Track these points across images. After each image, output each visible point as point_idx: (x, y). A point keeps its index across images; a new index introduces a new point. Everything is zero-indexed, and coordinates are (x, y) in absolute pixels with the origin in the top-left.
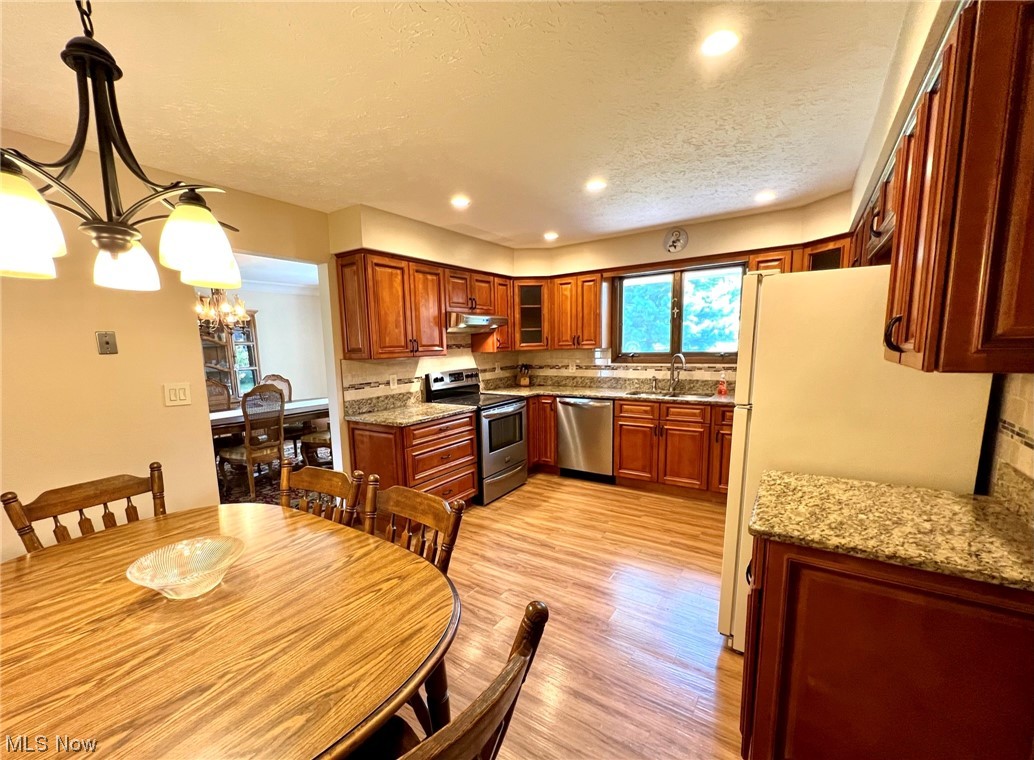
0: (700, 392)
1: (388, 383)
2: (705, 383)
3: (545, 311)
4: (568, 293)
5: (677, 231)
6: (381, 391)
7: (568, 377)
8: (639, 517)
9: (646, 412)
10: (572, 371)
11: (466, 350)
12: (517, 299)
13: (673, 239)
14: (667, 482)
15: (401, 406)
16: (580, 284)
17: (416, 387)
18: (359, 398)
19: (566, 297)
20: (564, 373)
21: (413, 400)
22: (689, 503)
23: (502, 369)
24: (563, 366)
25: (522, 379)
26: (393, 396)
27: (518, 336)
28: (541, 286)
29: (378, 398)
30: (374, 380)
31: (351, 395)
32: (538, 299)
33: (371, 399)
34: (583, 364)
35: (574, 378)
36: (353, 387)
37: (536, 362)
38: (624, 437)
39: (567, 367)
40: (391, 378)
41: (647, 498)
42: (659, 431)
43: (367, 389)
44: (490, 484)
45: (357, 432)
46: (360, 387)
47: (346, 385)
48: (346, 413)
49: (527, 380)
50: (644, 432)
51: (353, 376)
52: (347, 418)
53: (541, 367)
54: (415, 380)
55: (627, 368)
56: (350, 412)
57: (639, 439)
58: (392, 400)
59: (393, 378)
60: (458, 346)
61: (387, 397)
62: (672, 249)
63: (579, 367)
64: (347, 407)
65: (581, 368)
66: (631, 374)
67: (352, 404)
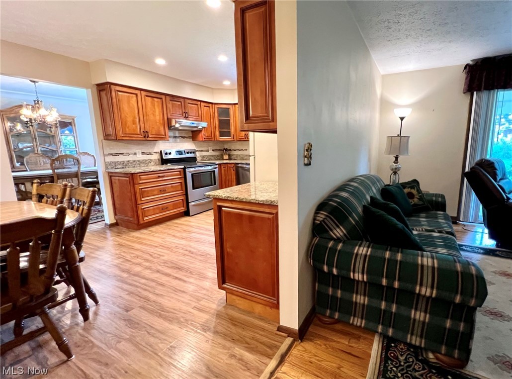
1: (135, 154)
3: (232, 121)
6: (131, 158)
7: (247, 156)
11: (188, 139)
15: (145, 167)
17: (156, 157)
18: (115, 161)
20: (245, 153)
21: (152, 163)
23: (213, 150)
24: (245, 150)
25: (225, 156)
26: (139, 161)
27: (218, 133)
28: (229, 108)
29: (129, 161)
30: (126, 152)
31: (110, 159)
32: (228, 115)
33: (124, 162)
36: (111, 155)
37: (233, 147)
40: (137, 151)
43: (121, 156)
44: (194, 205)
45: (112, 178)
46: (117, 155)
47: (106, 153)
48: (107, 168)
49: (228, 156)
51: (111, 149)
52: (107, 170)
53: (235, 150)
54: (154, 153)
56: (109, 167)
59: (139, 151)
60: (183, 137)
61: (134, 161)
64: (107, 165)
67: (110, 163)
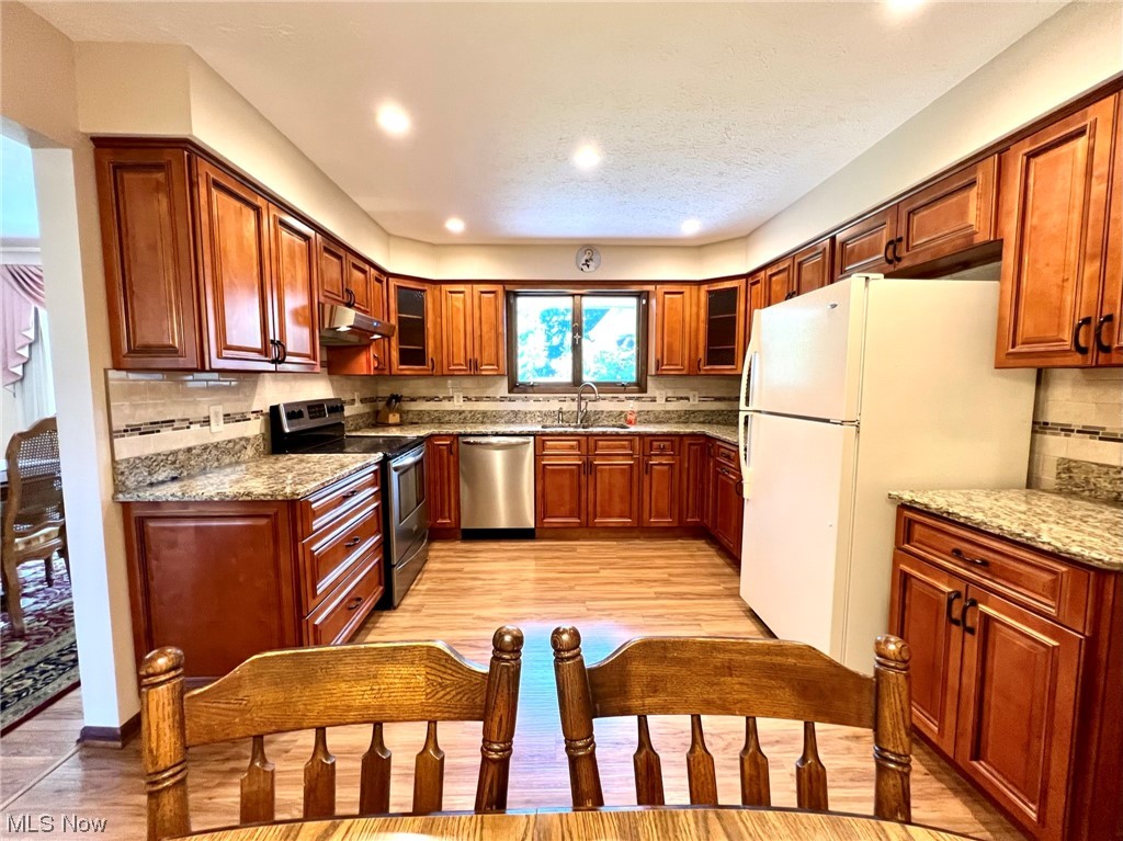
0: (606, 423)
1: (207, 422)
2: (610, 414)
3: (430, 325)
4: (460, 305)
5: (589, 249)
6: (193, 437)
7: (452, 412)
8: (597, 572)
9: (572, 447)
10: (458, 404)
12: (393, 305)
13: (586, 257)
14: (598, 525)
15: (230, 465)
16: (476, 294)
17: (255, 428)
18: (148, 452)
19: (458, 309)
20: (447, 406)
21: (250, 452)
22: (624, 544)
23: (362, 401)
24: (444, 398)
25: (391, 416)
26: (216, 446)
27: (395, 355)
28: (424, 291)
29: (189, 450)
30: (180, 417)
31: (129, 448)
32: (419, 306)
33: (174, 453)
34: (472, 395)
35: (461, 413)
36: (135, 429)
37: (406, 392)
38: (548, 479)
39: (450, 399)
40: (211, 411)
41: (583, 547)
42: (588, 468)
43: (166, 432)
44: (399, 572)
45: (149, 523)
47: (118, 424)
48: (119, 486)
49: (398, 416)
50: (571, 470)
51: (135, 407)
52: (121, 497)
53: (413, 400)
54: (252, 416)
55: (527, 399)
56: (131, 482)
57: (566, 480)
58: (214, 452)
59: (216, 410)
61: (205, 448)
62: (585, 268)
63: (467, 399)
64: (118, 472)
65: (470, 400)
66: (532, 406)
67: (133, 464)
